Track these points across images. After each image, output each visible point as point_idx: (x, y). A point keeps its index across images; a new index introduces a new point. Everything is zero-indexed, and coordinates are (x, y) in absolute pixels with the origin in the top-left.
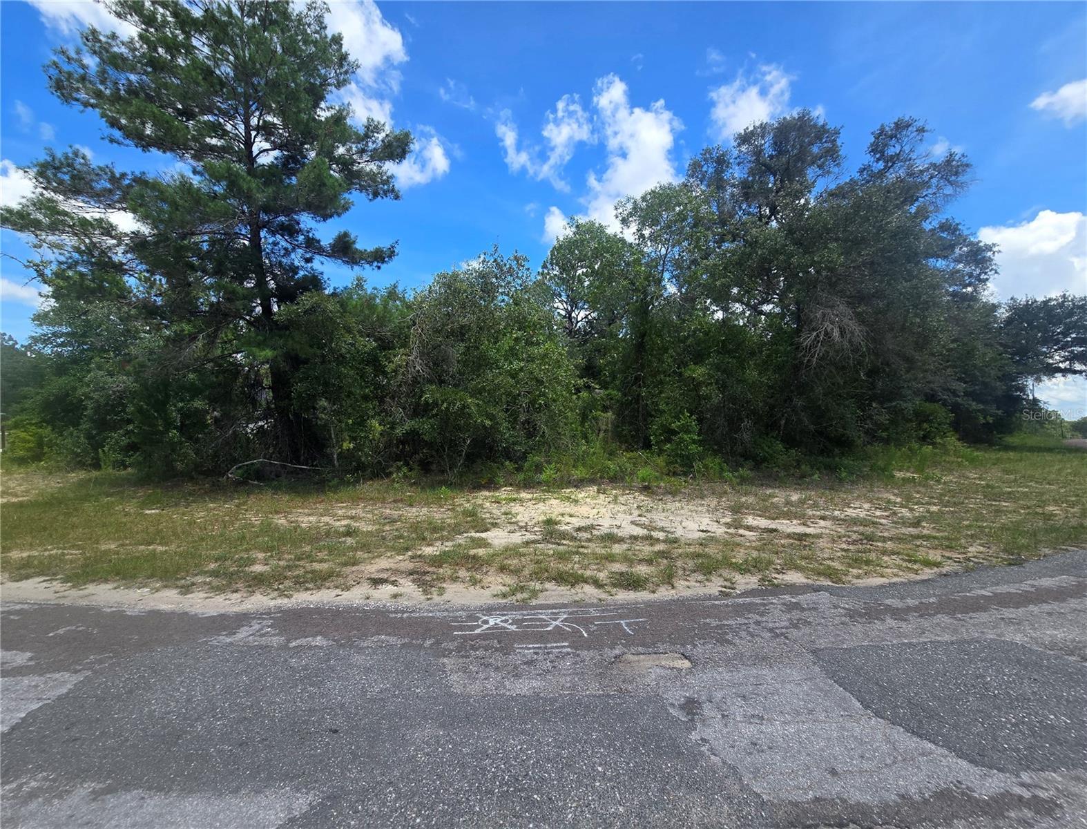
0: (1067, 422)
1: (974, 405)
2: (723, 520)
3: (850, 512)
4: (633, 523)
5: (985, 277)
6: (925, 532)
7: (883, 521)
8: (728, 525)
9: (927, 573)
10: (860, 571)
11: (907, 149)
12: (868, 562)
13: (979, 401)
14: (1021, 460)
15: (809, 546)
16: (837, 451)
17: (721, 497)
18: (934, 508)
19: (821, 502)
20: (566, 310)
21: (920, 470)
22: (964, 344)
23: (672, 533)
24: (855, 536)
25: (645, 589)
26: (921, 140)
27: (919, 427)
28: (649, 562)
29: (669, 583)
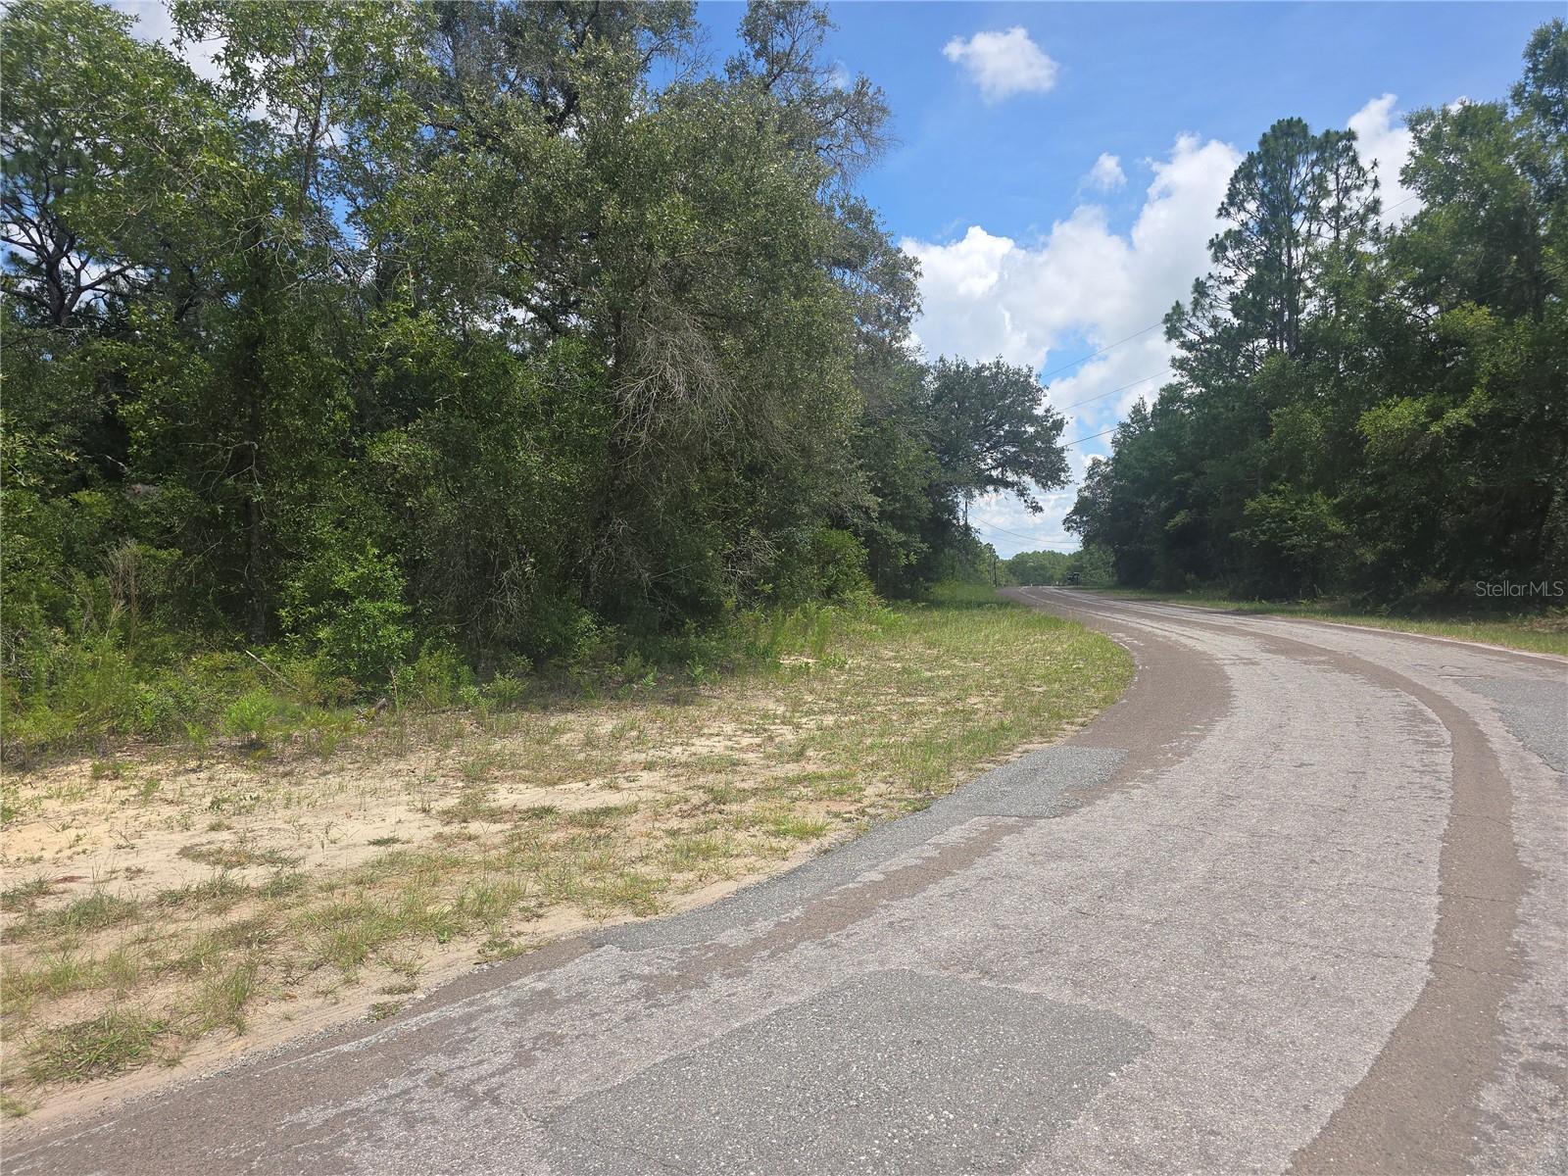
0: (1002, 561)
1: (896, 536)
2: (438, 806)
3: (701, 746)
4: (186, 853)
5: (906, 315)
6: (811, 768)
7: (751, 757)
8: (448, 816)
9: (802, 852)
10: (691, 876)
11: (801, 48)
12: (707, 853)
13: (901, 529)
14: (945, 624)
15: (608, 836)
16: (691, 624)
17: (448, 747)
18: (829, 720)
19: (652, 731)
20: (40, 249)
21: (819, 650)
22: (883, 430)
23: (294, 863)
24: (698, 797)
25: (149, 1060)
26: (820, 37)
27: (823, 574)
28: (189, 968)
29: (231, 1021)
